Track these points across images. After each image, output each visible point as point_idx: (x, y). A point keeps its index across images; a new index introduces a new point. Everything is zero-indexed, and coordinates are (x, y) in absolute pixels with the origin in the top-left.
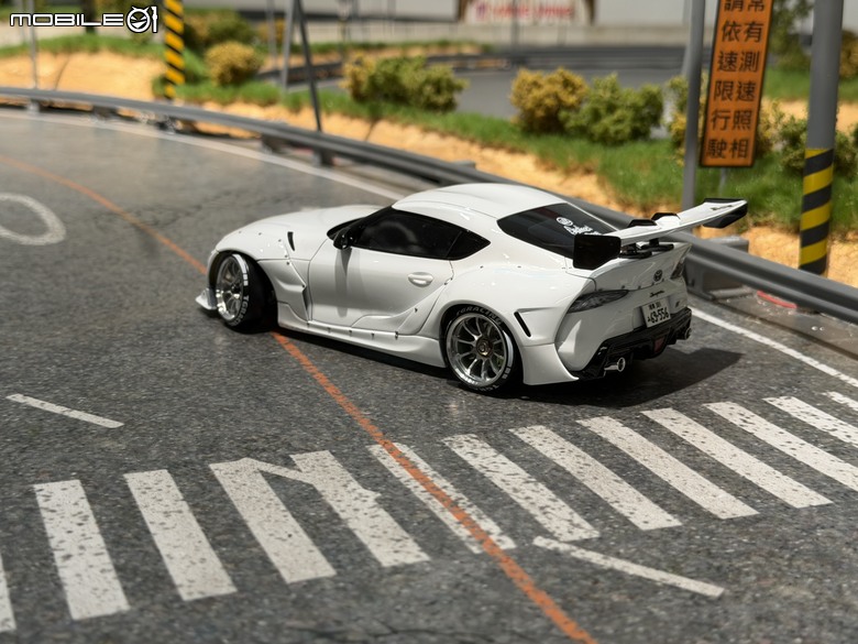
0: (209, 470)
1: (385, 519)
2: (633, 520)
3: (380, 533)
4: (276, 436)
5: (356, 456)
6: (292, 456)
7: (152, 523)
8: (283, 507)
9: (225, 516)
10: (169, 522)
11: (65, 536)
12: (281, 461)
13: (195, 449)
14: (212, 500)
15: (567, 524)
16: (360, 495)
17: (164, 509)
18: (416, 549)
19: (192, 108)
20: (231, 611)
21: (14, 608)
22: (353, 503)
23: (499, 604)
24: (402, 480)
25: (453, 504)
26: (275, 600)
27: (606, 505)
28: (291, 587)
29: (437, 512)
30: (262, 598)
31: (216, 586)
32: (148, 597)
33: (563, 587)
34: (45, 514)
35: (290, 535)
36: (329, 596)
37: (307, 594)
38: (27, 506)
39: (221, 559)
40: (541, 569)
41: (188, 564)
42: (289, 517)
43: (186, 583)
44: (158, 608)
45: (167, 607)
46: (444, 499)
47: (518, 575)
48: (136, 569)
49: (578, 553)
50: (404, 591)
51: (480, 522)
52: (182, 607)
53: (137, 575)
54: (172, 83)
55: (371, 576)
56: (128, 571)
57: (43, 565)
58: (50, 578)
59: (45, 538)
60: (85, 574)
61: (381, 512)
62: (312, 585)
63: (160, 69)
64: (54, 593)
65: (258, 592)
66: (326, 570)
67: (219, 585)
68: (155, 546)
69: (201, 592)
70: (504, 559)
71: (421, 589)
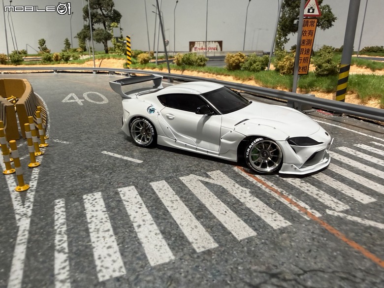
0: (180, 180)
1: (259, 202)
2: (356, 199)
3: (262, 210)
5: (230, 172)
6: (207, 173)
7: (168, 206)
8: (216, 197)
9: (195, 202)
10: (174, 206)
11: (135, 214)
12: (204, 175)
13: (171, 171)
15: (332, 202)
16: (242, 190)
17: (170, 199)
18: (282, 218)
19: (134, 70)
20: (222, 260)
21: (123, 259)
22: (242, 194)
23: (340, 250)
24: (254, 182)
25: (281, 194)
26: (239, 251)
27: (340, 192)
28: (241, 243)
29: (277, 198)
30: (232, 250)
31: (209, 243)
32: (181, 250)
33: (360, 238)
34: (125, 203)
35: (226, 212)
36: (262, 249)
37: (251, 247)
38: (117, 199)
39: (204, 226)
40: (341, 227)
41: (191, 229)
42: (221, 202)
43: (194, 241)
44: (188, 257)
45: (191, 257)
46: (276, 192)
47: (334, 232)
48: (169, 233)
49: (349, 218)
50: (293, 244)
51: (298, 203)
52: (198, 257)
53: (171, 236)
54: (129, 64)
55: (273, 234)
56: (167, 234)
57: (130, 231)
58: (134, 239)
59: (127, 216)
60: (149, 236)
61: (255, 199)
62: (250, 242)
63: (125, 61)
64: (139, 248)
65: (228, 246)
66: (251, 232)
67: (209, 242)
68: (173, 219)
69: (203, 247)
70: (321, 222)
71: (299, 242)
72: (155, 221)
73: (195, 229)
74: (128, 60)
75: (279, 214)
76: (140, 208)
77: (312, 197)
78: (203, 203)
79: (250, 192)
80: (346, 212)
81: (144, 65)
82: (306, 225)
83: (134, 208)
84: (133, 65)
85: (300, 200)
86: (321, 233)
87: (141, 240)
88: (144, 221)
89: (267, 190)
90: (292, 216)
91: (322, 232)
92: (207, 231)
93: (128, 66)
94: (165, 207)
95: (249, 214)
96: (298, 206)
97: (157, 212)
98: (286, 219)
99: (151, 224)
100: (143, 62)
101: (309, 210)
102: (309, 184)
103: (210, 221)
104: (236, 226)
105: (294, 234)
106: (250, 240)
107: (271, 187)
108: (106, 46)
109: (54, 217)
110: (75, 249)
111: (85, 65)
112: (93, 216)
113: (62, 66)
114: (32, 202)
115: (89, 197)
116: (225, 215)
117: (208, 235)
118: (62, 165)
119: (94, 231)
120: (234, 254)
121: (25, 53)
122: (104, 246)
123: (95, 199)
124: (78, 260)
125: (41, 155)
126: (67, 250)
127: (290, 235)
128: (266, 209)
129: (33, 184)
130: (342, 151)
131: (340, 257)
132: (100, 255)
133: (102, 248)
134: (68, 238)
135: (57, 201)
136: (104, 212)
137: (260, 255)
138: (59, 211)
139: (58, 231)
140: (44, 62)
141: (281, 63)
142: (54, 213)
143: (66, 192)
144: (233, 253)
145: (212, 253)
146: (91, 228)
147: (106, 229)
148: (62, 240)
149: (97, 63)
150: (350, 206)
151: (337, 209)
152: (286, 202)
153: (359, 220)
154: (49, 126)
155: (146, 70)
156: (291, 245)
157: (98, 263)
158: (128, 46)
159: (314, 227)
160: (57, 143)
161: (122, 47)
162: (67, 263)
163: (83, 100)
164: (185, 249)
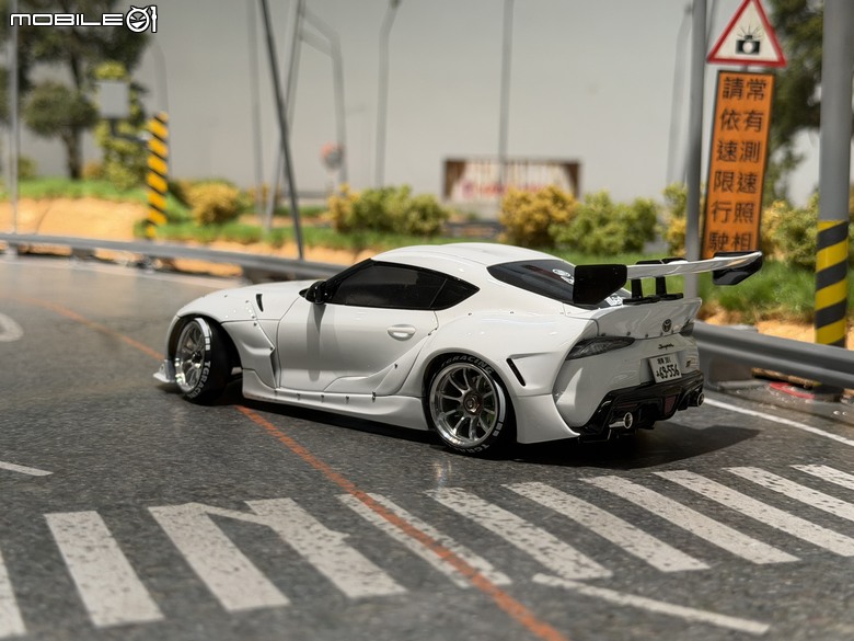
0: (148, 512)
1: (353, 556)
2: (651, 562)
3: (346, 567)
4: (229, 486)
5: (322, 503)
6: (246, 502)
7: (69, 556)
8: (231, 544)
9: (159, 552)
10: (90, 556)
12: (233, 505)
13: (133, 494)
14: (145, 537)
15: (573, 564)
16: (326, 535)
17: (86, 544)
18: (389, 581)
22: (316, 541)
24: (377, 523)
25: (435, 545)
26: (211, 625)
29: (416, 550)
30: (195, 623)
31: (139, 613)
32: (50, 622)
33: (572, 620)
35: (236, 569)
37: (252, 621)
39: (149, 588)
40: (543, 603)
41: (107, 592)
42: (238, 552)
43: (101, 610)
44: (62, 631)
45: (73, 632)
46: (426, 540)
47: (515, 608)
48: (40, 596)
53: (42, 601)
54: (153, 223)
55: (333, 604)
56: (32, 598)
61: (349, 549)
63: (142, 213)
65: (190, 618)
66: (277, 600)
67: (142, 611)
68: (69, 576)
69: (118, 618)
72: (11, 578)
73: (120, 593)
74: (153, 207)
75: (389, 574)
77: (524, 552)
78: (184, 553)
79: (345, 540)
80: (593, 581)
81: (213, 230)
82: (445, 595)
84: (172, 229)
85: (479, 554)
86: (475, 609)
89: (401, 538)
90: (422, 579)
91: (478, 607)
92: (153, 596)
93: (152, 231)
94: (60, 556)
95: (302, 573)
96: (459, 563)
97: (30, 563)
100: (212, 216)
101: (485, 574)
102: (540, 530)
103: (177, 581)
105: (395, 605)
107: (418, 532)
116: (230, 573)
117: (148, 602)
120: (196, 628)
127: (382, 606)
128: (359, 566)
144: (193, 626)
145: (135, 628)
149: (28, 213)
150: (616, 574)
151: (571, 575)
155: (221, 246)
156: (368, 621)
158: (157, 154)
159: (466, 600)
161: (134, 158)
164: (66, 621)
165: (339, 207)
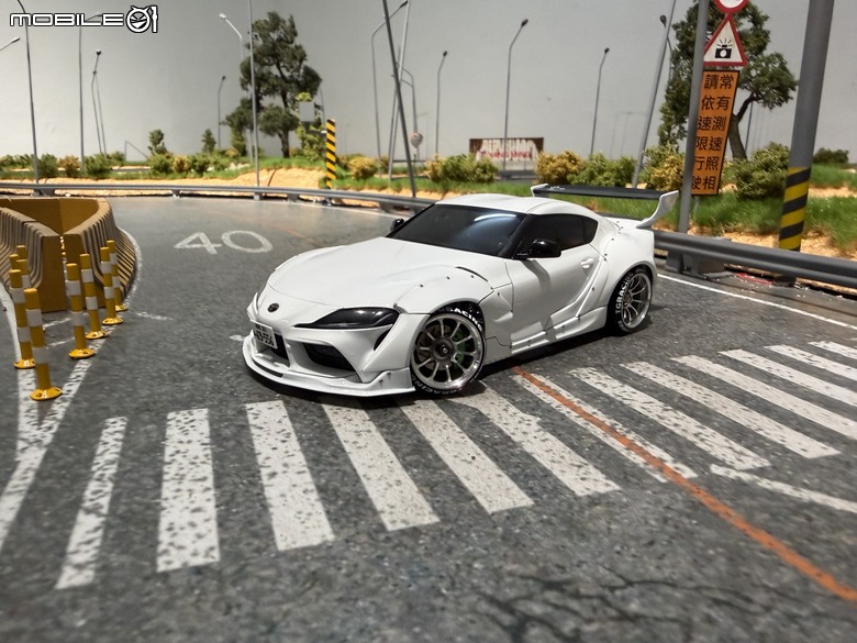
1: (556, 443)
3: (557, 458)
5: (505, 385)
7: (346, 441)
8: (458, 429)
9: (409, 437)
10: (361, 442)
11: (271, 453)
15: (730, 451)
16: (522, 418)
17: (356, 428)
18: (601, 476)
19: (340, 191)
20: (440, 547)
21: (219, 533)
22: (519, 426)
23: (724, 546)
24: (553, 406)
25: (611, 430)
26: (482, 534)
27: (753, 433)
28: (493, 518)
29: (601, 437)
30: (468, 531)
31: (418, 514)
32: (351, 525)
33: (779, 525)
34: (253, 430)
35: (473, 458)
36: (537, 532)
37: (513, 528)
38: (240, 423)
39: (416, 481)
40: (739, 502)
41: (385, 486)
42: (467, 438)
43: (387, 509)
44: (364, 538)
45: (373, 539)
46: (600, 425)
47: (721, 509)
48: (336, 490)
49: (764, 483)
50: (613, 527)
51: (648, 449)
52: (388, 539)
53: (338, 497)
54: (329, 179)
55: (570, 506)
56: (330, 492)
57: (250, 483)
58: (256, 498)
59: (253, 454)
60: (289, 495)
61: (548, 435)
62: (514, 517)
63: (322, 174)
64: (260, 516)
65: (461, 523)
66: (522, 499)
67: (420, 512)
68: (351, 465)
69: (404, 521)
70: (694, 489)
71: (630, 525)
72: (309, 468)
73: (395, 487)
74: (330, 170)
75: (596, 467)
76: (284, 441)
77: (684, 438)
78: (428, 438)
79: (539, 423)
80: (761, 472)
81: (362, 181)
82: (654, 492)
83: (271, 440)
84: (339, 181)
85: (652, 442)
86: (688, 511)
87: (269, 501)
88: (285, 465)
89: (581, 422)
90: (625, 473)
91: (690, 508)
92: (421, 492)
93: (329, 183)
94: (339, 441)
95: (526, 464)
96: (643, 453)
97: (320, 450)
98: (609, 476)
99: (299, 473)
100: (360, 175)
101: (670, 464)
102: (681, 414)
103: (434, 473)
104: (489, 486)
105: (621, 507)
106: (514, 514)
107: (590, 415)
108: (285, 143)
109: (95, 450)
110: (122, 509)
111: (239, 182)
112: (178, 452)
113: (191, 182)
114: (58, 420)
115: (179, 417)
116: (470, 463)
117: (420, 500)
118: (142, 356)
119: (173, 479)
120: (472, 539)
121: (120, 158)
122: (187, 508)
123: (192, 421)
124: (124, 530)
125: (102, 338)
126: (105, 511)
127: (611, 509)
128: (567, 456)
129: (72, 388)
130: (776, 354)
131: (722, 560)
132: (172, 524)
133: (182, 511)
134: (114, 488)
135: (112, 420)
136: (203, 444)
137: (529, 543)
138: (110, 439)
139: (96, 475)
140: (154, 173)
141: (658, 172)
142: (98, 442)
143: (134, 406)
144: (468, 536)
145: (421, 533)
146: (167, 473)
147: (199, 476)
148: (100, 491)
149: (265, 176)
150: (771, 461)
151: (738, 465)
152: (618, 446)
153: (787, 489)
154: (134, 288)
155: (366, 191)
156: (609, 529)
157: (164, 537)
158: (330, 141)
159: (674, 498)
160: (142, 318)
161: (318, 144)
162: (100, 533)
163: (220, 245)
164: (363, 523)
165: (433, 167)
